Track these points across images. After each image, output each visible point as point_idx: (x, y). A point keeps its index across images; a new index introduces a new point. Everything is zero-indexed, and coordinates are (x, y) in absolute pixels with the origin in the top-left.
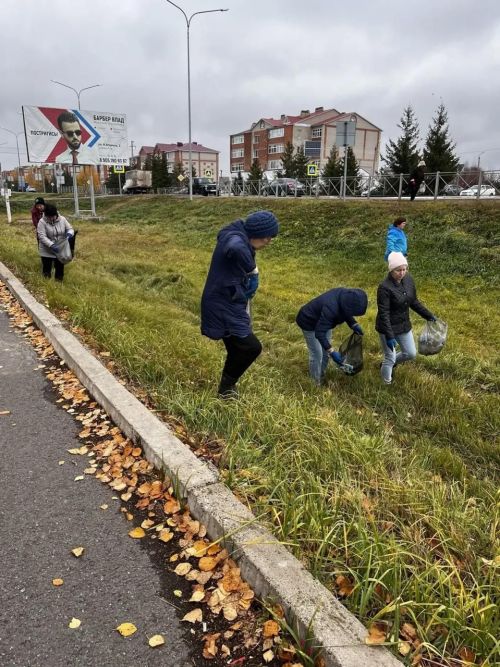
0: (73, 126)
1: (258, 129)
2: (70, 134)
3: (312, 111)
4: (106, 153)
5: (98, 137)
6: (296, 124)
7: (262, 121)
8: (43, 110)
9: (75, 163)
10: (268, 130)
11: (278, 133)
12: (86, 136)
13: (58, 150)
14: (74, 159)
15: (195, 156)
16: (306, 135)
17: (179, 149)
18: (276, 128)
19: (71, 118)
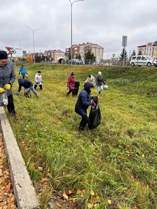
0: (12, 50)
1: (72, 47)
2: (11, 52)
3: (86, 43)
4: (18, 55)
5: (16, 52)
6: (80, 47)
7: (73, 45)
8: (6, 48)
9: (11, 57)
10: (74, 48)
11: (76, 49)
12: (14, 52)
14: (11, 56)
15: (59, 54)
16: (83, 49)
17: (55, 52)
18: (76, 47)
19: (11, 49)
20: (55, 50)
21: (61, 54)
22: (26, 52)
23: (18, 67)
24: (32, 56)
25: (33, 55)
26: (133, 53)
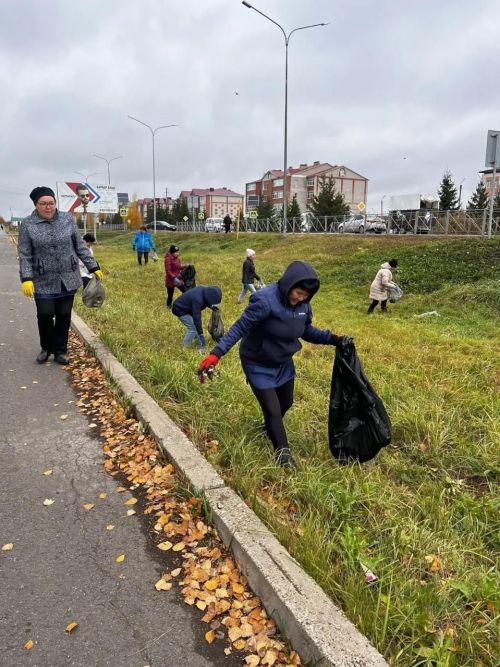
0: (85, 192)
1: (266, 179)
2: (83, 196)
3: (310, 164)
4: (103, 206)
5: (99, 197)
6: (294, 176)
7: (269, 173)
8: (68, 184)
9: (85, 212)
10: (273, 180)
11: (279, 183)
12: (92, 197)
13: (76, 205)
14: (85, 210)
15: (224, 200)
16: (302, 184)
17: (210, 193)
18: (279, 178)
19: (84, 188)
20: (212, 190)
21: (231, 200)
22: (126, 195)
23: (104, 242)
24: (139, 209)
25: (142, 206)
26: (478, 190)
